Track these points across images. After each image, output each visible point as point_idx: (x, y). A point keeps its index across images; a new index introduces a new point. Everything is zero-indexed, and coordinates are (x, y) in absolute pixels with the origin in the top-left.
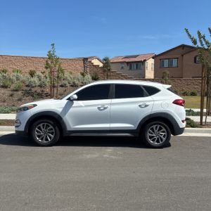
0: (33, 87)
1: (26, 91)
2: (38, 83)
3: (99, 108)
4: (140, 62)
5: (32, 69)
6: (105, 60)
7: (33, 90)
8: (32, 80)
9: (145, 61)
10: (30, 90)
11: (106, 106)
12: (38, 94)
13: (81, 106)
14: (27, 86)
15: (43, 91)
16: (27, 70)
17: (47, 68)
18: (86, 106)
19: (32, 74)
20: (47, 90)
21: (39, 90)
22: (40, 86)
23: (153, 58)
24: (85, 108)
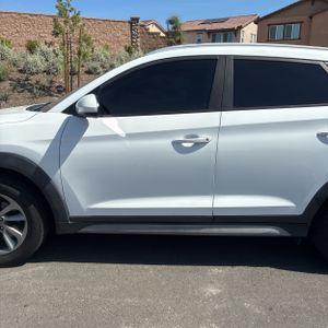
0: (32, 74)
1: (19, 81)
2: (42, 66)
3: (177, 144)
4: (233, 30)
5: (32, 38)
6: (171, 22)
7: (33, 79)
8: (30, 58)
9: (240, 28)
10: (27, 79)
11: (202, 138)
12: (42, 88)
13: (115, 137)
14: (21, 71)
15: (52, 82)
16: (23, 41)
17: (56, 34)
18: (130, 136)
19: (31, 48)
20: (60, 80)
21: (44, 80)
22: (47, 72)
23: (256, 22)
24: (128, 143)
